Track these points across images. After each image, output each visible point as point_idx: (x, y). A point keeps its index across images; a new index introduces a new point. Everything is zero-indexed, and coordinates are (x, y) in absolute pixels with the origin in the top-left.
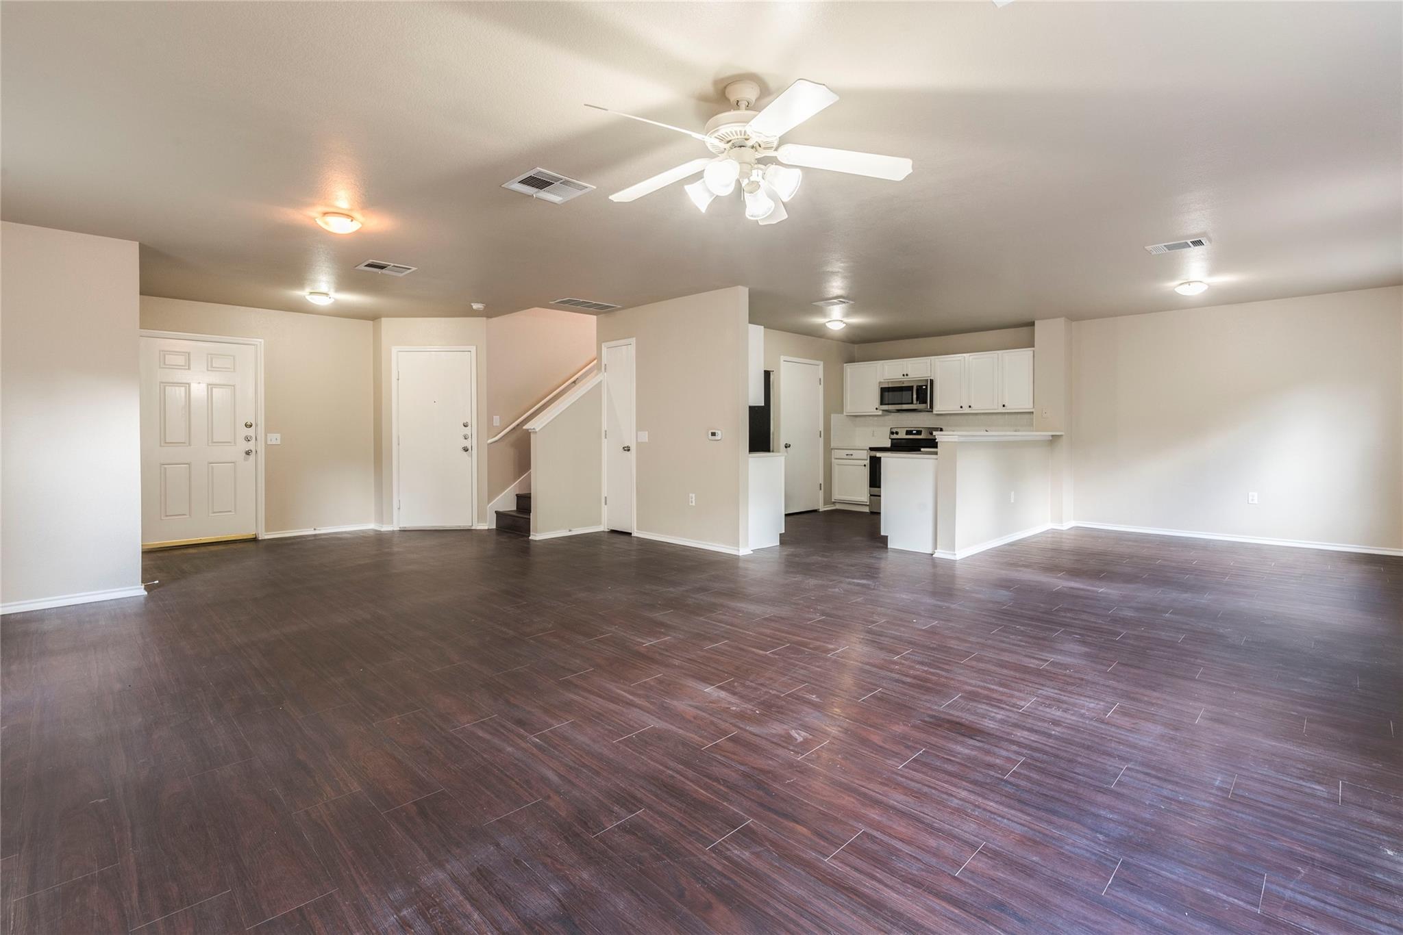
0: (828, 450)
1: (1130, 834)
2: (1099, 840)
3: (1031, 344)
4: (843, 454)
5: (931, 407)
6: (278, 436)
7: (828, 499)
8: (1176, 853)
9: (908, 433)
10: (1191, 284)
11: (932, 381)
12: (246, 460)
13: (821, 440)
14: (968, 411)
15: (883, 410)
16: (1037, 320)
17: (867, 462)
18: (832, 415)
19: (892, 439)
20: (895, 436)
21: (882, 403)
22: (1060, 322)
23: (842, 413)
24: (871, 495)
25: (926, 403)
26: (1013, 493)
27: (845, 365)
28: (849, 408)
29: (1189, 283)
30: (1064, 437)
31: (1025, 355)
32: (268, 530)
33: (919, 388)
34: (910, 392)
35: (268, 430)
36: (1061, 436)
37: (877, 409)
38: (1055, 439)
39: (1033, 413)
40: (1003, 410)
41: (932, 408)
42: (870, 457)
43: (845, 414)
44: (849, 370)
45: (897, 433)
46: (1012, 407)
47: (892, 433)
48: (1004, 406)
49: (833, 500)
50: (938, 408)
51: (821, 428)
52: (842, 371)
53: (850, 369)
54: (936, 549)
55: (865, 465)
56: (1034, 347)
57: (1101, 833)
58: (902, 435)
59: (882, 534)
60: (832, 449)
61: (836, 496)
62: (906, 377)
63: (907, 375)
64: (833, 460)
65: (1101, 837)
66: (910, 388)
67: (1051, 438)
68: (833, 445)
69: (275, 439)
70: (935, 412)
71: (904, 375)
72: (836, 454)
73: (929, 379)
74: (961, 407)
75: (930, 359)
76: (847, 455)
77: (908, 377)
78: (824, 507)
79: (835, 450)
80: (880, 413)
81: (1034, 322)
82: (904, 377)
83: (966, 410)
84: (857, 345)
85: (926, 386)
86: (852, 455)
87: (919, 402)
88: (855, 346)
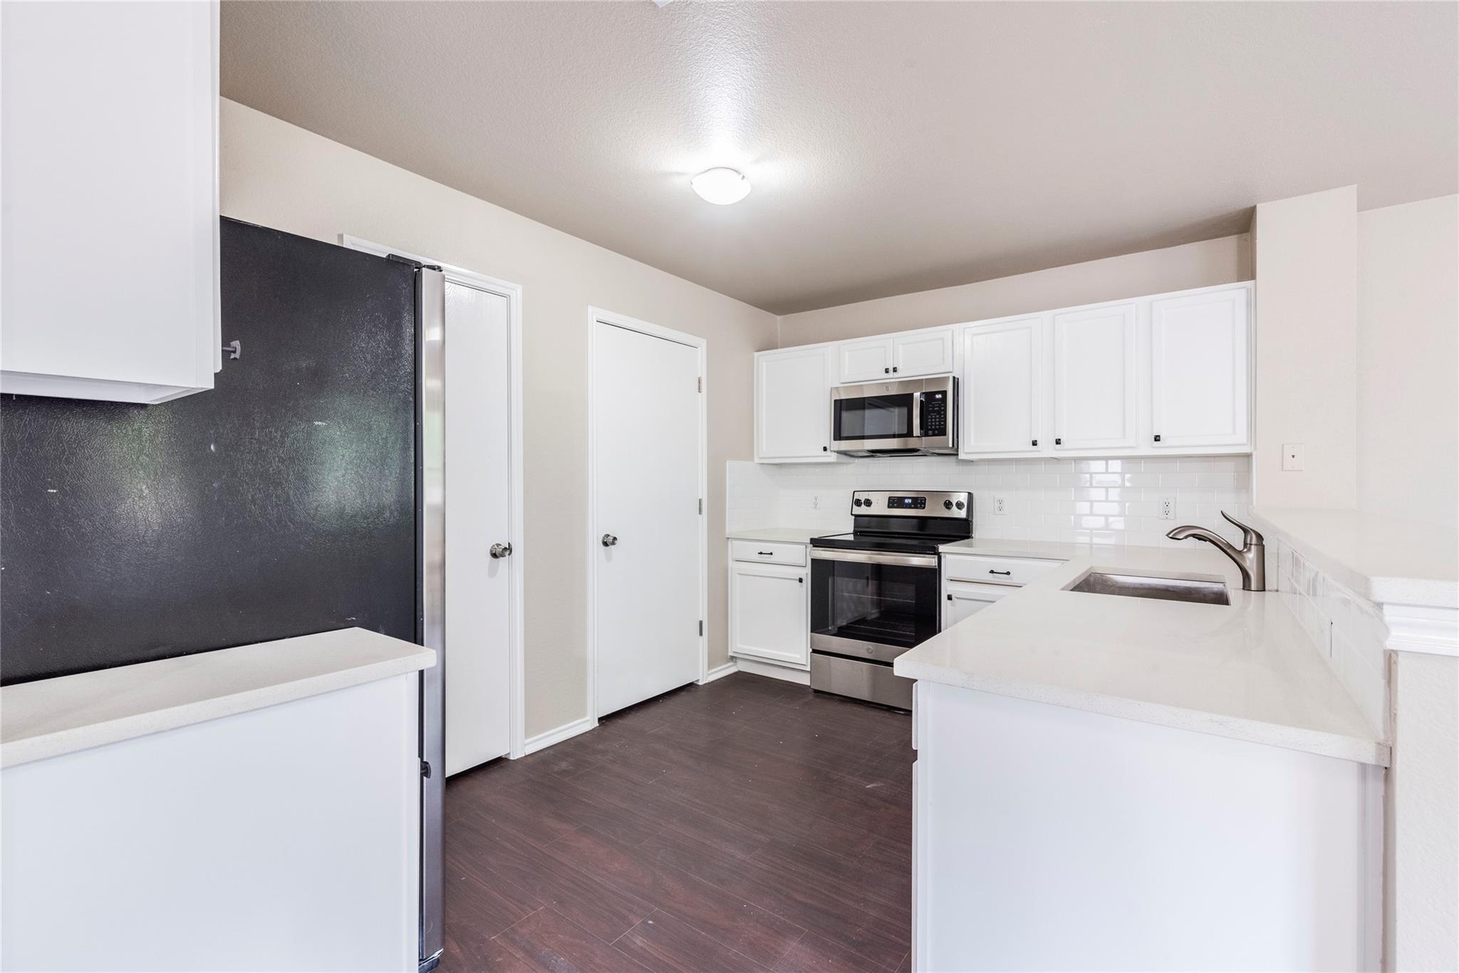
0: (719, 540)
3: (1244, 272)
4: (751, 550)
5: (956, 441)
7: (719, 654)
9: (895, 502)
11: (956, 382)
13: (703, 520)
14: (1051, 451)
15: (840, 453)
16: (1262, 202)
17: (806, 573)
18: (727, 463)
19: (856, 516)
20: (863, 510)
21: (838, 436)
23: (750, 456)
24: (814, 651)
25: (943, 432)
27: (758, 353)
28: (767, 448)
31: (1226, 301)
33: (927, 400)
34: (905, 410)
37: (825, 449)
39: (1248, 456)
40: (1157, 450)
41: (958, 447)
42: (813, 560)
43: (757, 460)
44: (764, 365)
45: (868, 503)
46: (1181, 440)
47: (858, 503)
48: (1157, 438)
49: (730, 654)
50: (970, 445)
51: (703, 494)
52: (750, 365)
53: (765, 360)
55: (801, 580)
56: (1252, 279)
58: (879, 507)
60: (727, 539)
61: (738, 645)
62: (891, 373)
63: (895, 369)
64: (731, 564)
66: (904, 400)
68: (730, 530)
70: (962, 456)
71: (887, 371)
72: (736, 549)
73: (951, 376)
74: (1034, 443)
75: (950, 332)
76: (761, 553)
77: (896, 375)
78: (710, 672)
79: (734, 542)
80: (833, 457)
81: (1255, 206)
82: (886, 376)
83: (1046, 449)
84: (782, 316)
85: (944, 393)
86: (771, 554)
87: (926, 430)
88: (779, 317)
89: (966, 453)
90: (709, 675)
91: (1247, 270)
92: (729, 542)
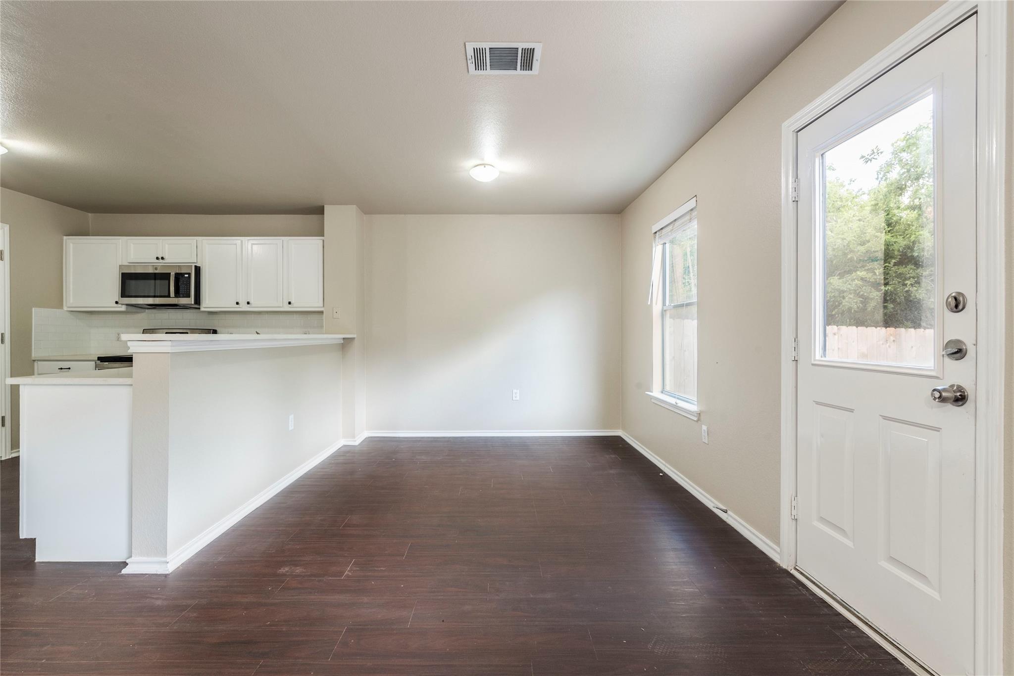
0: (25, 362)
3: (319, 232)
4: (52, 368)
5: (198, 300)
10: (486, 166)
11: (198, 270)
13: (5, 347)
14: (245, 308)
15: (127, 305)
16: (326, 204)
18: (33, 309)
21: (123, 295)
22: (352, 210)
23: (60, 305)
25: (189, 296)
26: (291, 417)
27: (65, 237)
28: (73, 299)
29: (484, 165)
30: (356, 339)
31: (312, 244)
33: (178, 276)
34: (167, 281)
36: (354, 339)
37: (116, 303)
38: (347, 343)
39: (322, 312)
40: (287, 308)
41: (199, 304)
43: (65, 308)
44: (71, 245)
46: (300, 304)
48: (290, 303)
50: (209, 302)
51: (5, 330)
52: (61, 246)
54: (130, 557)
56: (323, 236)
59: (21, 538)
60: (34, 361)
62: (161, 261)
63: (162, 258)
66: (166, 276)
67: (342, 342)
68: (37, 355)
70: (202, 309)
71: (157, 258)
72: (41, 367)
73: (195, 265)
74: (237, 303)
75: (195, 241)
76: (61, 369)
77: (163, 261)
78: (12, 451)
79: (39, 362)
80: (123, 308)
81: (323, 206)
82: (157, 261)
83: (244, 307)
84: (93, 214)
85: (189, 274)
86: (69, 368)
87: (178, 294)
88: (90, 214)
89: (204, 308)
90: (11, 453)
91: (321, 233)
92: (36, 364)
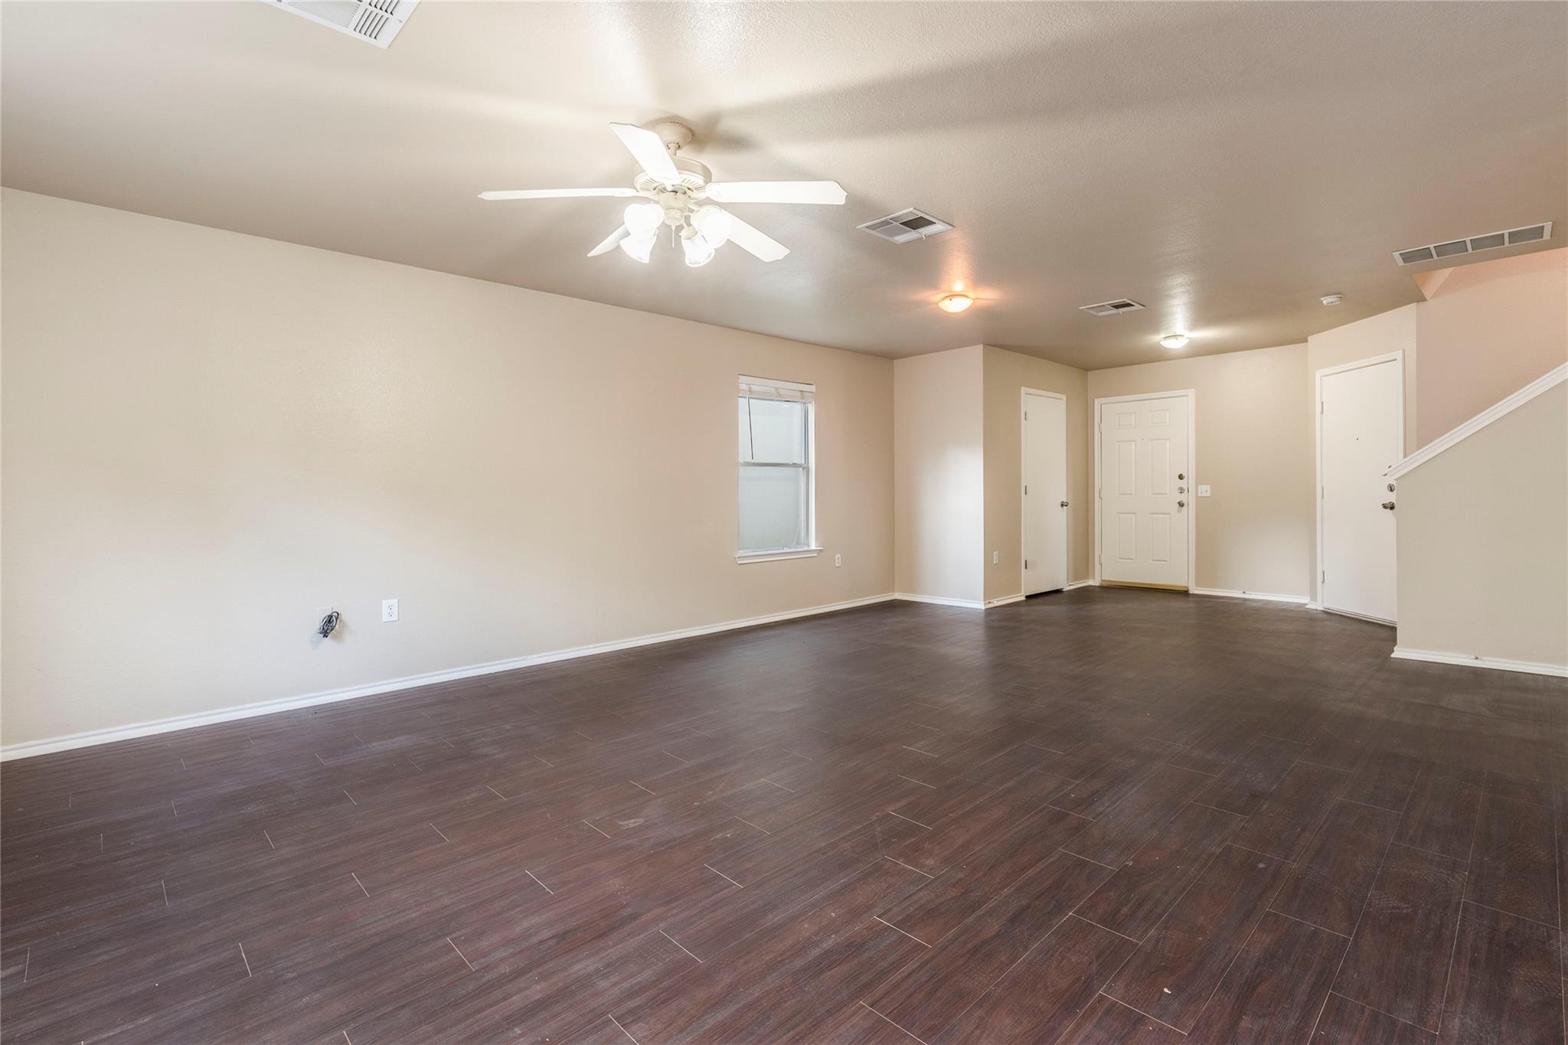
1: (266, 1002)
2: (289, 972)
6: (1208, 487)
8: (204, 1026)
12: (1179, 511)
32: (1198, 584)
35: (1198, 483)
57: (294, 978)
65: (291, 975)
69: (1205, 490)
